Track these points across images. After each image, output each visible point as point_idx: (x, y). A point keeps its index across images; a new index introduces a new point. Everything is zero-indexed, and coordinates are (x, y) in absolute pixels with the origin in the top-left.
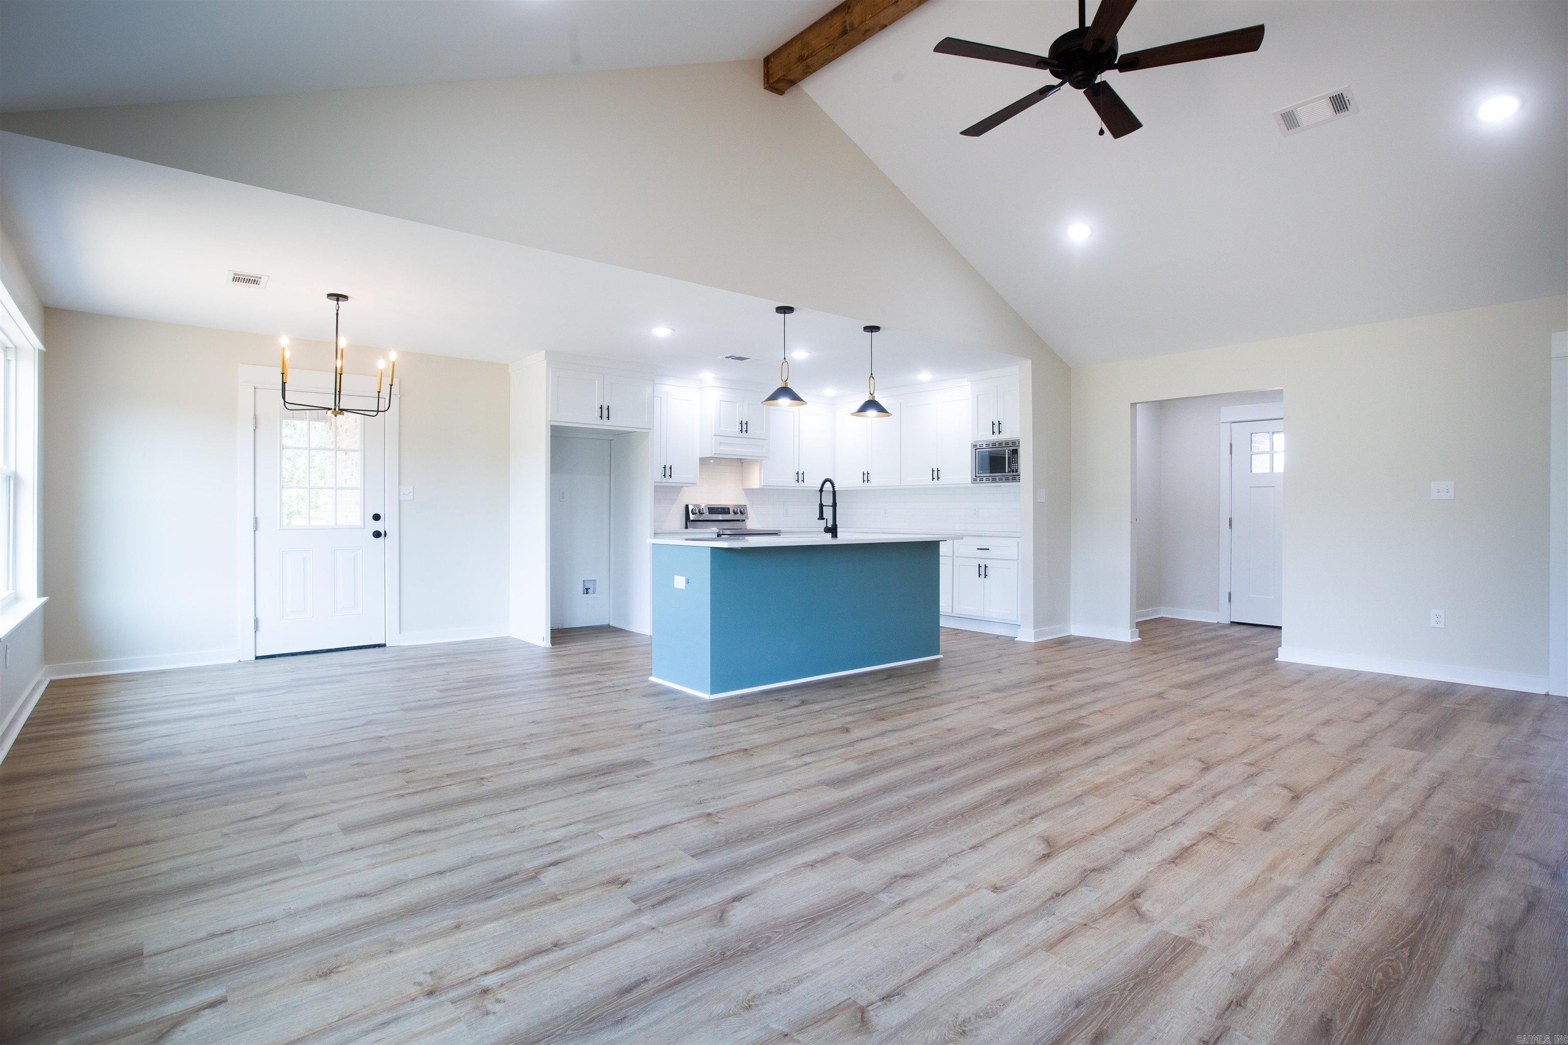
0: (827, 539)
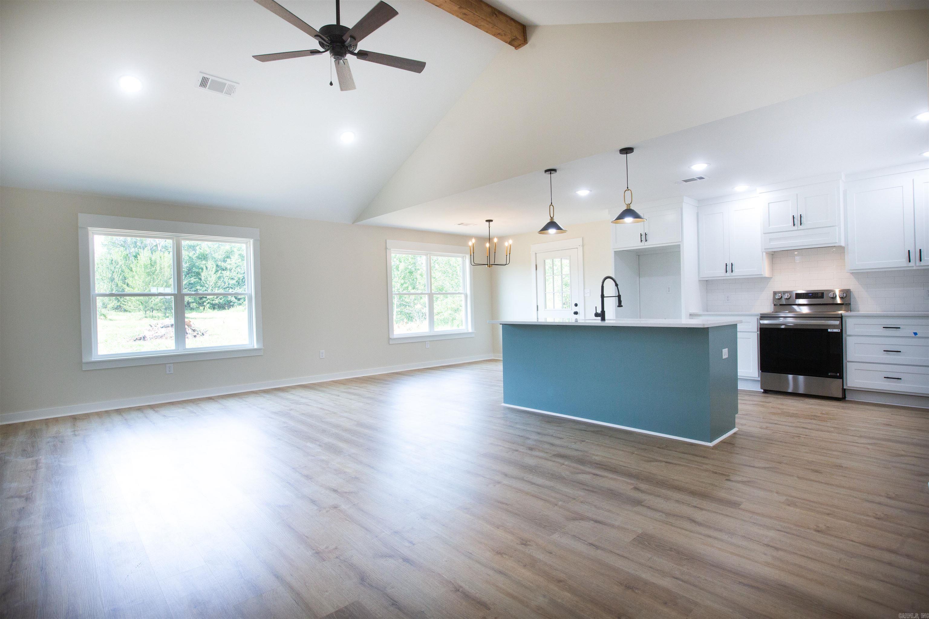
0: (598, 321)
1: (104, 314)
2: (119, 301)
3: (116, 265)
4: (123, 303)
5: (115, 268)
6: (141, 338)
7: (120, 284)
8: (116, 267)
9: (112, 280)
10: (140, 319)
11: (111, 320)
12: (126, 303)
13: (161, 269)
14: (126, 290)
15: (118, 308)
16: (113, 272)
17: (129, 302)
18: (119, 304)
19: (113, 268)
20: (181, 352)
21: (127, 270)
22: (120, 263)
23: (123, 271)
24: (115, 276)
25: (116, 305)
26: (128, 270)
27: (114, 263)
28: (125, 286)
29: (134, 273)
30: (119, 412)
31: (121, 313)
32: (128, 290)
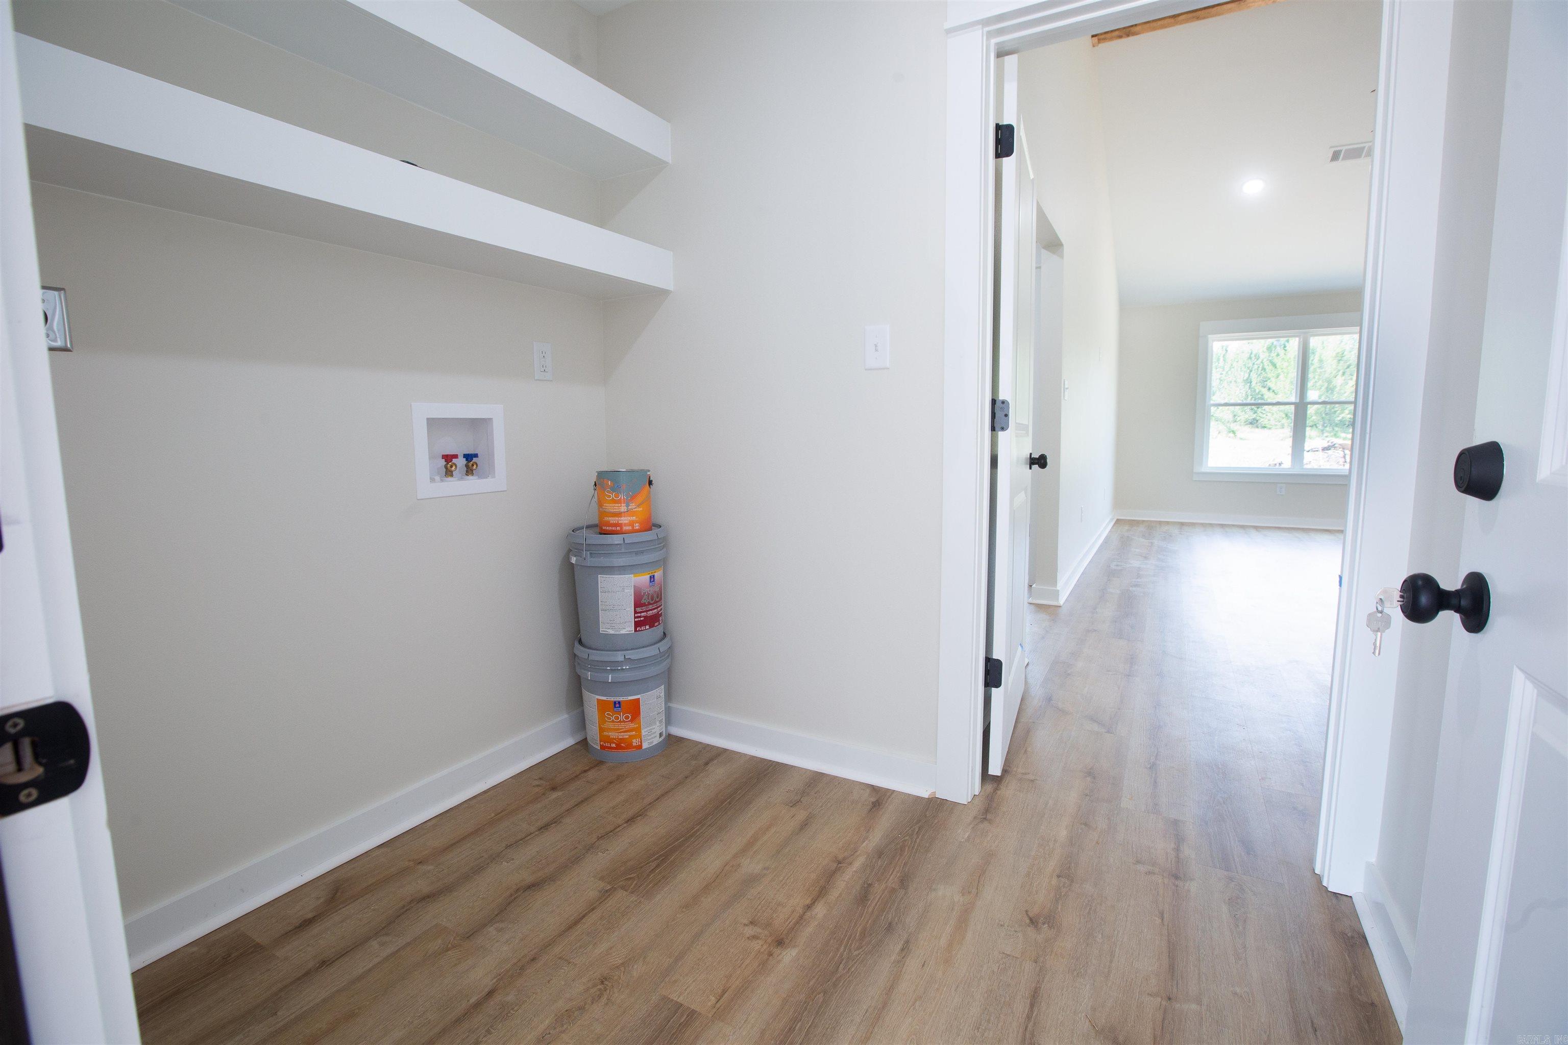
1: (1233, 431)
2: (1255, 412)
3: (1256, 360)
4: (1261, 415)
5: (1254, 364)
6: (1276, 464)
7: (1258, 388)
8: (1256, 363)
9: (1248, 381)
10: (1282, 440)
11: (1241, 439)
12: (1264, 416)
13: (1321, 361)
14: (1266, 397)
15: (1253, 423)
16: (1251, 371)
17: (1268, 414)
18: (1254, 416)
19: (1251, 365)
20: (1297, 471)
21: (1269, 368)
22: (1262, 357)
23: (1264, 369)
24: (1254, 376)
25: (1251, 418)
26: (1271, 367)
27: (1253, 358)
28: (1264, 391)
29: (1280, 371)
30: (1222, 526)
31: (1257, 430)
32: (1269, 397)
